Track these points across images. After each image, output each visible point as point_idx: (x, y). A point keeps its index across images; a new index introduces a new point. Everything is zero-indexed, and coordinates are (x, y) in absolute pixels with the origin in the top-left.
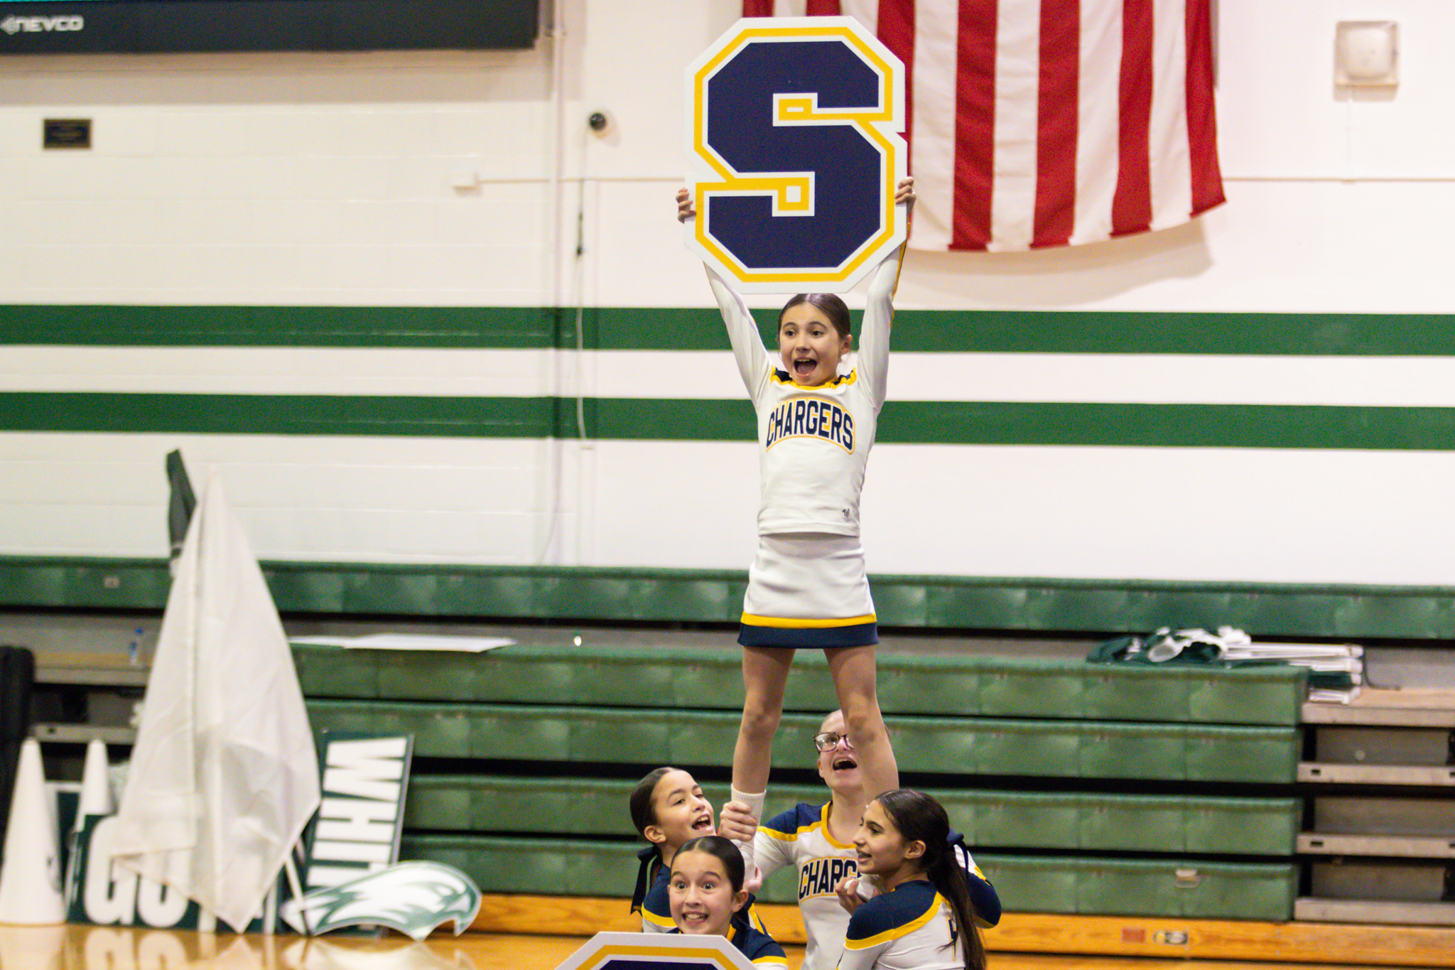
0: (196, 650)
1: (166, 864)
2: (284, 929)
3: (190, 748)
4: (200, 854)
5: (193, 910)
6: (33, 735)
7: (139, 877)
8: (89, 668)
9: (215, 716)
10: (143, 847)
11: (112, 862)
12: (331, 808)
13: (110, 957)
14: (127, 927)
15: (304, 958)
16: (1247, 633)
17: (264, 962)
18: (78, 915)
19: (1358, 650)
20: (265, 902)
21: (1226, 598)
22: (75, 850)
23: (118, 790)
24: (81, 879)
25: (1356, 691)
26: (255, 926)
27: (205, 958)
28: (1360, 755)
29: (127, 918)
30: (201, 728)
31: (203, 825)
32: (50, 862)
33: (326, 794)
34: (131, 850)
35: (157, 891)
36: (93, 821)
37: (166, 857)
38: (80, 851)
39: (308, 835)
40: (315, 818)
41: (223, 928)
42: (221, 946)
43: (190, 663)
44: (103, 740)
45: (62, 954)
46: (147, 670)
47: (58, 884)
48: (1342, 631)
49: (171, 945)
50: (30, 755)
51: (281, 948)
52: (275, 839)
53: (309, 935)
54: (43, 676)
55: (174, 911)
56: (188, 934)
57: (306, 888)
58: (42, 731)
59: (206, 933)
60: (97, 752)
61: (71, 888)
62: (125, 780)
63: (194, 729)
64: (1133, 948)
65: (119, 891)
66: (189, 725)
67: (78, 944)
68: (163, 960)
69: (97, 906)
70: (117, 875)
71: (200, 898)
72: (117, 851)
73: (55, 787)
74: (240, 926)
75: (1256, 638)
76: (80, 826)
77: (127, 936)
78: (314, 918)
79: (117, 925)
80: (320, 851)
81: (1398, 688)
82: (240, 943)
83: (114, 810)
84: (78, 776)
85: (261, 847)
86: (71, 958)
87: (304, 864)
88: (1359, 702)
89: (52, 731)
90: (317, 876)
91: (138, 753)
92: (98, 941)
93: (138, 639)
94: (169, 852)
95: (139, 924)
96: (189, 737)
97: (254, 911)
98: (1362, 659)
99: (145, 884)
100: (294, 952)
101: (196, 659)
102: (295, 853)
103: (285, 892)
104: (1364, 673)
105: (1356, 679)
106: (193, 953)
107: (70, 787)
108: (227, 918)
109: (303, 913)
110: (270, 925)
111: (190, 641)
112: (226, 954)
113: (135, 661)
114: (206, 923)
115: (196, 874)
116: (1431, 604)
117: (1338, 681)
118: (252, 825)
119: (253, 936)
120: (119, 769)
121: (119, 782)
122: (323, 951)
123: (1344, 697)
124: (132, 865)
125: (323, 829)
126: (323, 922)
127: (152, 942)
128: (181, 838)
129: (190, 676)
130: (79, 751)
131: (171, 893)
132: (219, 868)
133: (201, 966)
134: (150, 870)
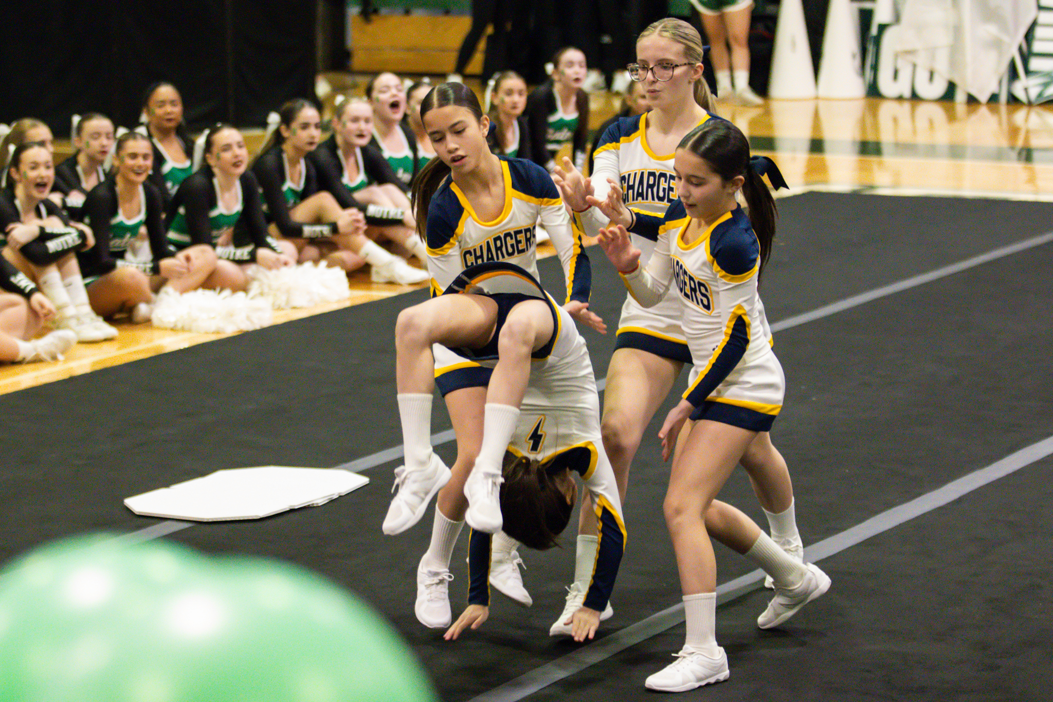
1: (933, 57)
2: (1013, 100)
4: (956, 50)
5: (952, 89)
7: (915, 66)
10: (917, 46)
11: (896, 56)
12: (1044, 17)
13: (895, 120)
14: (907, 100)
15: (1027, 119)
17: (1000, 123)
18: (873, 91)
20: (1000, 83)
22: (871, 48)
23: (900, 7)
24: (875, 68)
26: (994, 98)
27: (960, 120)
29: (907, 93)
31: (957, 30)
32: (854, 56)
33: (1040, 8)
34: (908, 47)
35: (927, 75)
36: (882, 28)
37: (932, 52)
38: (875, 49)
39: (1029, 36)
40: (1034, 24)
41: (972, 100)
42: (970, 112)
45: (863, 119)
47: (859, 71)
49: (937, 112)
51: (1011, 113)
52: (1006, 39)
53: (1030, 104)
55: (939, 88)
56: (947, 104)
57: (1028, 72)
59: (961, 104)
61: (869, 74)
65: (901, 75)
67: (873, 111)
68: (931, 122)
69: (886, 86)
70: (900, 64)
71: (957, 81)
72: (899, 48)
73: (857, 5)
74: (983, 97)
76: (874, 31)
77: (907, 106)
78: (1034, 93)
79: (900, 98)
80: (1037, 47)
82: (984, 111)
83: (897, 19)
85: (997, 44)
86: (869, 121)
87: (1026, 55)
90: (1035, 64)
92: (887, 110)
94: (934, 49)
95: (915, 97)
97: (993, 88)
99: (919, 70)
100: (1020, 116)
102: (1020, 49)
103: (1013, 74)
106: (951, 117)
107: (867, 5)
108: (975, 93)
109: (1026, 90)
110: (1003, 98)
112: (974, 118)
114: (960, 97)
115: (953, 64)
118: (991, 30)
119: (993, 105)
122: (1039, 115)
124: (910, 58)
125: (1039, 32)
126: (1040, 95)
127: (924, 110)
128: (943, 39)
131: (936, 77)
132: (969, 60)
133: (957, 126)
134: (922, 61)
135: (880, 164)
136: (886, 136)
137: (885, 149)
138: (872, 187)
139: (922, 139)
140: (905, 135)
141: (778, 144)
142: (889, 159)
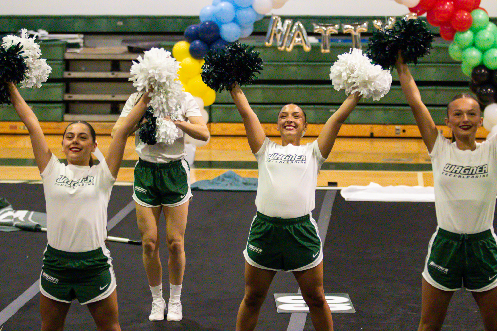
16: (47, 31)
19: (82, 36)
21: (40, 20)
25: (82, 49)
28: (83, 69)
48: (77, 30)
64: (13, 131)
75: (50, 33)
81: (95, 47)
88: (82, 52)
98: (83, 39)
104: (84, 43)
105: (82, 45)
116: (105, 21)
117: (76, 46)
123: (78, 51)
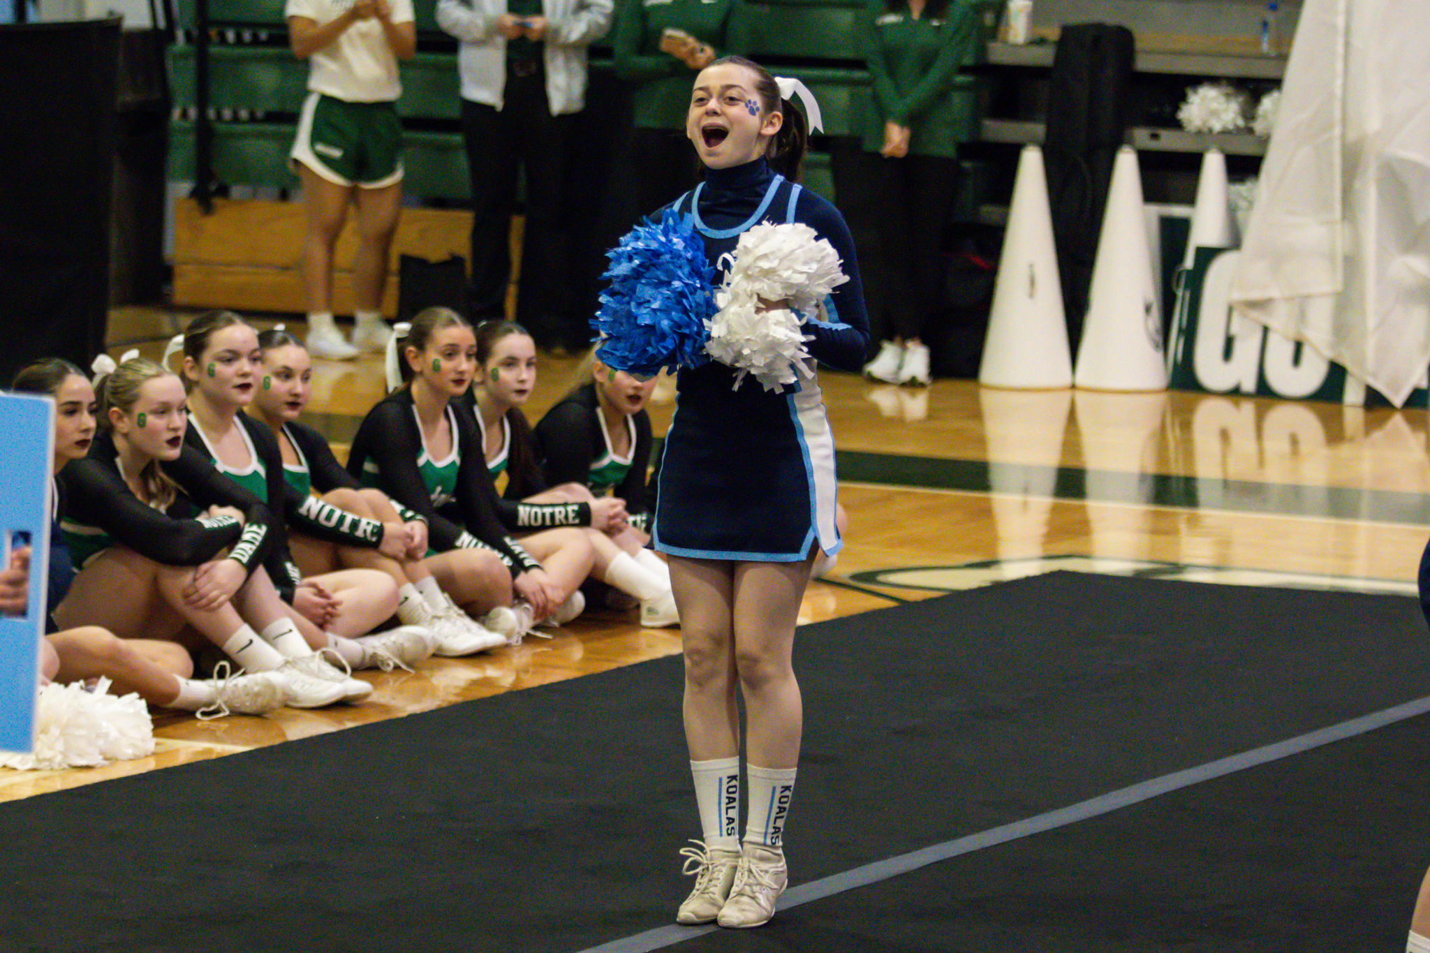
0: (1348, 29)
1: (1302, 316)
3: (1337, 160)
4: (1346, 303)
5: (1336, 375)
6: (1131, 142)
7: (1266, 330)
8: (1205, 54)
9: (1372, 120)
10: (1273, 293)
11: (1230, 310)
13: (1224, 435)
14: (1247, 396)
18: (1184, 379)
22: (1182, 294)
23: (1240, 215)
24: (1190, 334)
27: (1352, 440)
29: (1249, 385)
30: (1352, 136)
31: (1352, 264)
32: (1148, 309)
34: (1255, 295)
35: (1289, 350)
36: (1207, 255)
37: (1301, 303)
38: (1190, 297)
41: (1375, 401)
42: (1371, 425)
43: (1340, 49)
44: (1222, 151)
45: (1163, 428)
46: (1283, 58)
47: (1159, 339)
49: (1306, 422)
50: (1126, 166)
54: (1144, 64)
55: (1311, 377)
56: (1327, 407)
58: (1142, 136)
59: (1353, 406)
60: (1213, 165)
61: (1176, 344)
62: (1251, 204)
63: (1343, 136)
65: (1238, 348)
66: (1337, 131)
67: (1183, 418)
68: (1294, 441)
69: (1209, 369)
70: (1235, 330)
71: (1347, 362)
72: (1237, 296)
73: (1156, 210)
74: (1398, 400)
76: (1189, 262)
77: (1248, 408)
79: (1235, 393)
82: (1398, 421)
83: (1235, 242)
84: (1190, 198)
86: (1173, 435)
89: (1155, 136)
91: (1268, 167)
92: (1209, 414)
93: (1271, 17)
94: (1308, 297)
95: (1264, 392)
96: (1337, 146)
97: (1417, 381)
99: (1273, 339)
101: (1347, 44)
106: (1335, 434)
107: (1178, 211)
108: (1379, 386)
111: (1340, 21)
112: (1377, 435)
113: (1265, 47)
114: (1353, 395)
115: (1341, 329)
118: (1416, 266)
119: (1416, 412)
120: (1242, 189)
121: (1243, 204)
124: (1255, 314)
127: (1283, 418)
128: (1323, 282)
129: (1339, 66)
130: (1191, 164)
131: (1307, 352)
132: (1371, 322)
133: (1345, 450)
134: (1280, 321)
135: (1193, 522)
136: (1207, 468)
137: (1203, 494)
138: (1178, 568)
139: (1275, 474)
140: (1242, 467)
141: (995, 477)
142: (1210, 514)
